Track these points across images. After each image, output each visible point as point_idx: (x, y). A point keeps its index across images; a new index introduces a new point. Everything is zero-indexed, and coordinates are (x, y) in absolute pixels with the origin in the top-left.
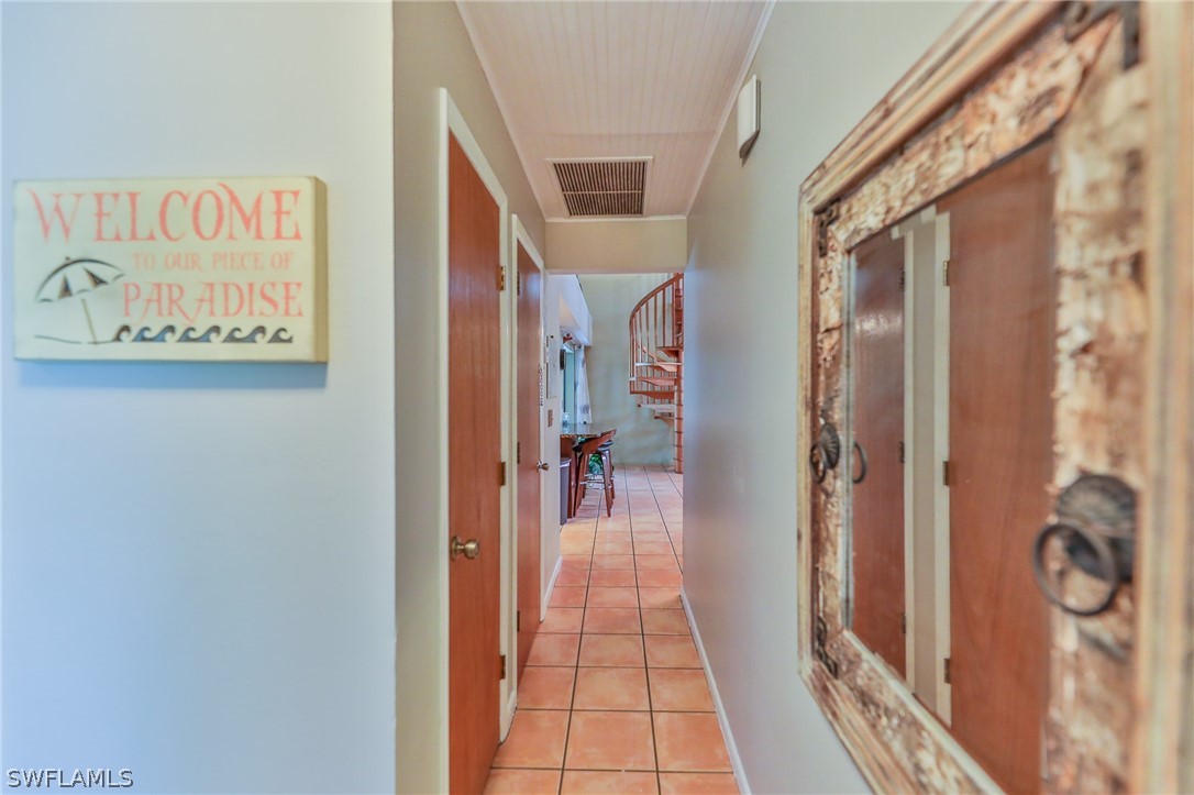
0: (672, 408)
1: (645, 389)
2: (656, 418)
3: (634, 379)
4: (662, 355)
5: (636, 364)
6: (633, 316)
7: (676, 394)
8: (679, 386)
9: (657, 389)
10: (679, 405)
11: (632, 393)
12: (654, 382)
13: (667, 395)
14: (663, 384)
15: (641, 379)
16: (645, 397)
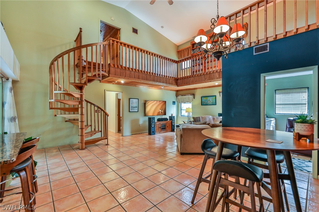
0: (78, 116)
1: (59, 107)
2: (66, 121)
3: (52, 100)
4: (72, 87)
5: (54, 92)
6: (52, 63)
7: (80, 109)
8: (82, 105)
9: (67, 106)
10: (82, 114)
11: (51, 108)
12: (64, 102)
13: (74, 110)
14: (72, 103)
15: (57, 101)
16: (59, 111)
